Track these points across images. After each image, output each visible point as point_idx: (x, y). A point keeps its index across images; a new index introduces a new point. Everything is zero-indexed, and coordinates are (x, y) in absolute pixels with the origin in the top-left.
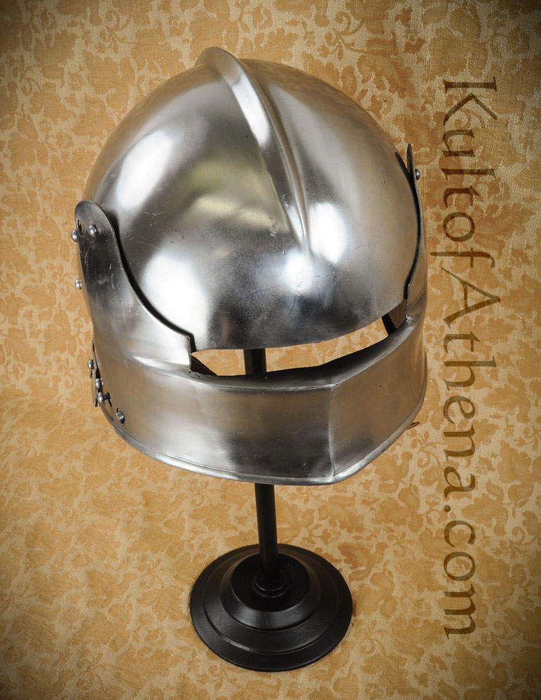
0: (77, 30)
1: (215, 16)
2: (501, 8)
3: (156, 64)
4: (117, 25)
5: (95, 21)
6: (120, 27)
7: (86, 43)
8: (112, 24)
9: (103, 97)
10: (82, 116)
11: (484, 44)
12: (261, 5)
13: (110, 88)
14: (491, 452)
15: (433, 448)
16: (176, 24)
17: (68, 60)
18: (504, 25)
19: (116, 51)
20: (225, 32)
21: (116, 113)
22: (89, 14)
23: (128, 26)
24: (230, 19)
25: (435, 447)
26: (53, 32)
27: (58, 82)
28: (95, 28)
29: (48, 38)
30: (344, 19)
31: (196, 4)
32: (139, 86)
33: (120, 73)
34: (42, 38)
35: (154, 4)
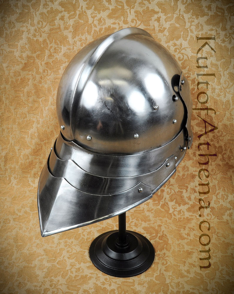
0: (24, 29)
1: (83, 22)
2: (192, 16)
3: (57, 41)
4: (42, 26)
5: (32, 25)
6: (43, 27)
7: (28, 34)
8: (40, 26)
9: (34, 55)
10: (25, 64)
11: (188, 29)
12: (102, 17)
13: (38, 51)
14: (195, 185)
15: (172, 186)
16: (66, 25)
17: (20, 41)
18: (194, 22)
19: (41, 36)
20: (87, 28)
22: (30, 22)
23: (46, 27)
24: (89, 22)
25: (173, 186)
26: (14, 30)
27: (15, 50)
28: (32, 28)
29: (11, 33)
30: (135, 21)
31: (75, 17)
32: (50, 50)
33: (42, 45)
34: (8, 32)
35: (58, 18)
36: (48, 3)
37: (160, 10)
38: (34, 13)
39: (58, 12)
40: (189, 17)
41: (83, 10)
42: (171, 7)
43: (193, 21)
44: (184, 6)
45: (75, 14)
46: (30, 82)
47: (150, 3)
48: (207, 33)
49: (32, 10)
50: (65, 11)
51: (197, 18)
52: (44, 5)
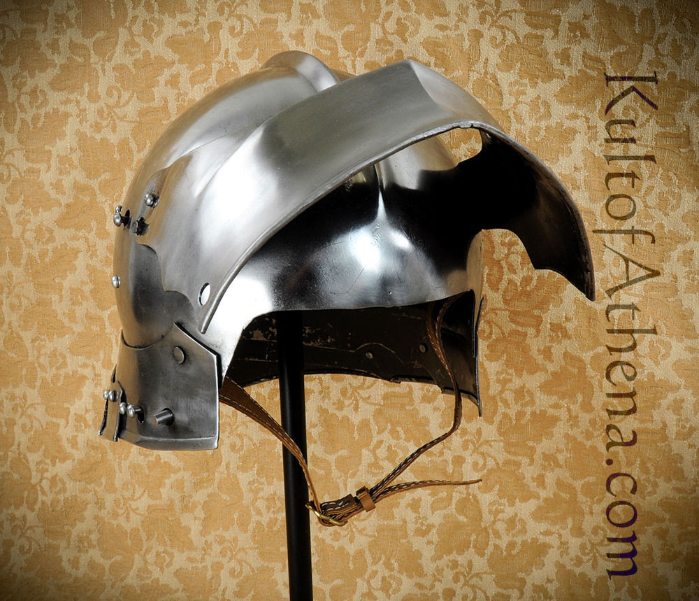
0: (71, 108)
2: (521, 77)
4: (118, 102)
5: (93, 97)
6: (121, 104)
7: (81, 122)
8: (112, 101)
9: (95, 184)
10: (68, 206)
11: (508, 111)
13: (104, 172)
16: (184, 101)
17: (58, 141)
19: (114, 131)
21: (109, 202)
22: (87, 90)
23: (130, 103)
26: (43, 111)
28: (92, 105)
31: (207, 79)
33: (117, 156)
35: (162, 79)
36: (137, 39)
37: (433, 60)
38: (99, 67)
39: (161, 64)
40: (513, 80)
41: (230, 59)
42: (461, 52)
43: (523, 93)
44: (498, 51)
45: (207, 71)
46: (81, 262)
47: (405, 41)
48: (563, 126)
49: (94, 58)
50: (180, 61)
51: (534, 85)
52: (126, 45)
